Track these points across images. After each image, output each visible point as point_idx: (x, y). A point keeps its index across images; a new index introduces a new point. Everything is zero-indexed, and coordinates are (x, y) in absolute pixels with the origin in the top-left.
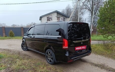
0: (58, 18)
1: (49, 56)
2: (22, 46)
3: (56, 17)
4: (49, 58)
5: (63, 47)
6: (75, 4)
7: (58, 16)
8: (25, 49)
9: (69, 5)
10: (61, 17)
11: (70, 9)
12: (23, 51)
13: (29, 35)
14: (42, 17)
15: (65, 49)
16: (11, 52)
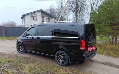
0: (43, 17)
1: (60, 58)
2: (18, 49)
3: (41, 16)
4: (60, 60)
5: (81, 48)
6: (59, 4)
7: (43, 16)
8: (22, 51)
9: (52, 5)
10: (45, 16)
11: (54, 9)
12: (18, 53)
13: (28, 35)
14: (24, 16)
15: (82, 50)
16: (5, 55)
